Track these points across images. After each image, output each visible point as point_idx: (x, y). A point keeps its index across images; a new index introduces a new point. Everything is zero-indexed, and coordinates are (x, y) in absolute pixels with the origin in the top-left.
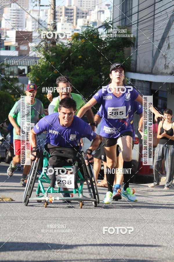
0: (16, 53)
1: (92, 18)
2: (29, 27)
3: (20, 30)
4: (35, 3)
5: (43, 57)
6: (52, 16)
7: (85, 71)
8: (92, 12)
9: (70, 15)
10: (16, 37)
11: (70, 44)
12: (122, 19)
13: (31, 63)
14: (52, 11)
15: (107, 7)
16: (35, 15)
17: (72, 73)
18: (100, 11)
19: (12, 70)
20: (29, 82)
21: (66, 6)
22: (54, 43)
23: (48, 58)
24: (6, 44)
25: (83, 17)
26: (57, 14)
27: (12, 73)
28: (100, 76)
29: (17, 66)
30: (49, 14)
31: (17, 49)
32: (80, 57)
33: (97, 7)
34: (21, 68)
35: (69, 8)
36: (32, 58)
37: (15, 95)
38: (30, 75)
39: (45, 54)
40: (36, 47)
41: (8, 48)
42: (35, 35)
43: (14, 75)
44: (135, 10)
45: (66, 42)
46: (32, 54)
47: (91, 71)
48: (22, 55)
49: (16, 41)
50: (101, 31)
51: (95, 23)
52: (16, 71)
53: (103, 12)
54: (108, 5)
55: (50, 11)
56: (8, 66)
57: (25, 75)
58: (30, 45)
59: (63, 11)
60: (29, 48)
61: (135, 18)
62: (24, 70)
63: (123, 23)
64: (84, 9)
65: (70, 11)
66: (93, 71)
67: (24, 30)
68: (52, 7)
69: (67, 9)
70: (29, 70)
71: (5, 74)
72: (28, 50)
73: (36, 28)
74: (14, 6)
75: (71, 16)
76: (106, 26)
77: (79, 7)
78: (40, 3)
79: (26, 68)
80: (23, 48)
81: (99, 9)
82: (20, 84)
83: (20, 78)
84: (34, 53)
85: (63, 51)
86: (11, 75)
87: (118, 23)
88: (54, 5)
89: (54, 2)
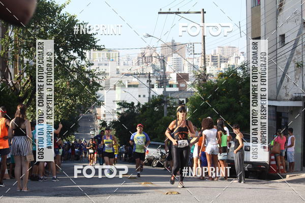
0: (177, 89)
1: (232, 62)
2: (186, 70)
3: (179, 72)
4: (191, 52)
5: (197, 91)
6: (203, 61)
7: (229, 100)
8: (231, 58)
9: (215, 60)
10: (177, 78)
11: (217, 81)
13: (189, 96)
14: (203, 58)
15: (242, 54)
16: (190, 61)
17: (218, 102)
18: (237, 57)
19: (175, 101)
21: (212, 54)
22: (205, 80)
23: (201, 91)
24: (170, 83)
25: (225, 62)
26: (206, 60)
27: (175, 104)
28: (239, 103)
29: (178, 98)
30: (200, 60)
31: (178, 86)
32: (224, 90)
33: (234, 54)
34: (181, 100)
35: (215, 56)
36: (189, 92)
38: (188, 104)
39: (198, 89)
40: (192, 84)
41: (171, 86)
42: (191, 75)
45: (213, 80)
46: (189, 89)
47: (232, 99)
48: (181, 90)
49: (177, 81)
50: (239, 71)
51: (233, 66)
52: (177, 102)
53: (239, 58)
54: (242, 53)
55: (201, 58)
56: (172, 98)
59: (210, 58)
60: (186, 85)
62: (183, 101)
64: (225, 56)
65: (215, 58)
66: (234, 99)
67: (183, 72)
68: (203, 54)
69: (213, 57)
70: (187, 100)
71: (169, 105)
72: (186, 87)
73: (191, 71)
74: (175, 56)
75: (216, 62)
76: (242, 67)
77: (222, 55)
78: (194, 52)
79: (185, 100)
80: (182, 85)
81: (236, 56)
84: (191, 89)
85: (212, 86)
88: (205, 54)
89: (204, 51)
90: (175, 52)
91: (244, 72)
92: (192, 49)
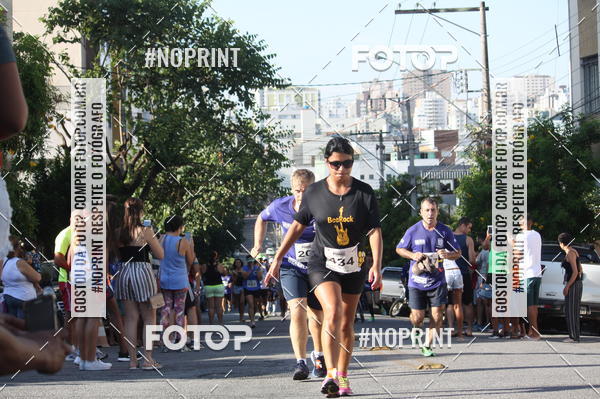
0: (436, 162)
1: (542, 106)
2: (452, 124)
3: (440, 128)
4: (461, 88)
5: (476, 164)
6: (485, 105)
7: (538, 181)
8: (541, 97)
10: (435, 138)
12: (585, 104)
13: (459, 175)
14: (485, 99)
15: (561, 90)
16: (461, 106)
18: (553, 96)
19: (432, 185)
20: (458, 201)
23: (482, 165)
24: (421, 149)
27: (432, 190)
28: (559, 187)
29: (439, 180)
30: (480, 104)
31: (438, 155)
33: (547, 90)
34: (445, 182)
36: (459, 166)
38: (459, 191)
39: (478, 160)
40: (466, 151)
41: (424, 156)
42: (463, 133)
43: (434, 193)
46: (459, 161)
47: (545, 180)
49: (435, 145)
50: (556, 123)
51: (546, 114)
52: (437, 188)
53: (557, 97)
54: (563, 87)
55: (481, 99)
57: (451, 192)
60: (454, 153)
62: (449, 185)
63: (588, 110)
66: (550, 179)
67: (446, 128)
68: (486, 92)
70: (456, 183)
71: (422, 193)
72: (454, 157)
73: (462, 125)
74: (431, 96)
76: (563, 116)
78: (467, 87)
79: (451, 182)
80: (446, 154)
81: (551, 93)
82: (444, 205)
83: (444, 197)
84: (463, 160)
86: (430, 193)
87: (580, 109)
88: (488, 90)
89: (488, 86)
90: (431, 89)
91: (567, 125)
92: (464, 82)
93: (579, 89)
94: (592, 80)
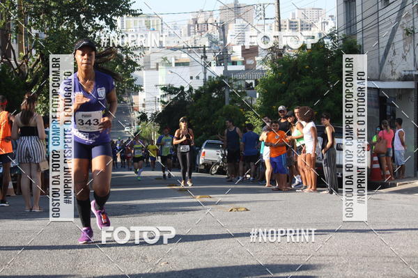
0: (242, 68)
3: (246, 45)
4: (260, 16)
5: (270, 69)
6: (277, 28)
7: (313, 81)
8: (316, 23)
9: (294, 27)
10: (242, 51)
11: (297, 55)
12: (347, 28)
13: (259, 77)
14: (277, 24)
15: (330, 18)
16: (260, 29)
17: (300, 83)
18: (324, 23)
19: (240, 84)
20: (258, 94)
21: (290, 19)
22: (280, 55)
23: (275, 70)
24: (232, 59)
25: (307, 29)
26: (282, 27)
27: (240, 87)
28: (328, 85)
29: (244, 80)
30: (273, 28)
31: (244, 63)
32: (307, 67)
33: (320, 18)
34: (249, 82)
35: (294, 21)
36: (259, 71)
37: (243, 108)
38: (259, 88)
39: (272, 66)
40: (263, 60)
41: (234, 63)
43: (242, 89)
44: (359, 18)
45: (292, 54)
46: (259, 67)
47: (319, 80)
48: (249, 68)
49: (242, 55)
50: (326, 41)
51: (320, 34)
52: (243, 85)
53: (327, 23)
54: (331, 16)
55: (274, 24)
56: (235, 80)
57: (253, 89)
58: (257, 59)
59: (287, 24)
60: (255, 62)
61: (359, 26)
62: (251, 84)
63: (349, 32)
64: (308, 22)
65: (294, 24)
66: (321, 80)
68: (277, 19)
69: (291, 22)
70: (257, 83)
71: (233, 89)
72: (255, 64)
74: (240, 22)
75: (296, 29)
76: (331, 36)
77: (303, 20)
79: (253, 82)
80: (249, 62)
81: (323, 21)
82: (248, 98)
83: (248, 92)
84: (261, 66)
85: (290, 62)
86: (238, 89)
87: (343, 32)
88: (279, 18)
89: (279, 16)
90: (239, 17)
91: (334, 42)
92: (262, 12)
93: (342, 18)
94: (352, 12)
